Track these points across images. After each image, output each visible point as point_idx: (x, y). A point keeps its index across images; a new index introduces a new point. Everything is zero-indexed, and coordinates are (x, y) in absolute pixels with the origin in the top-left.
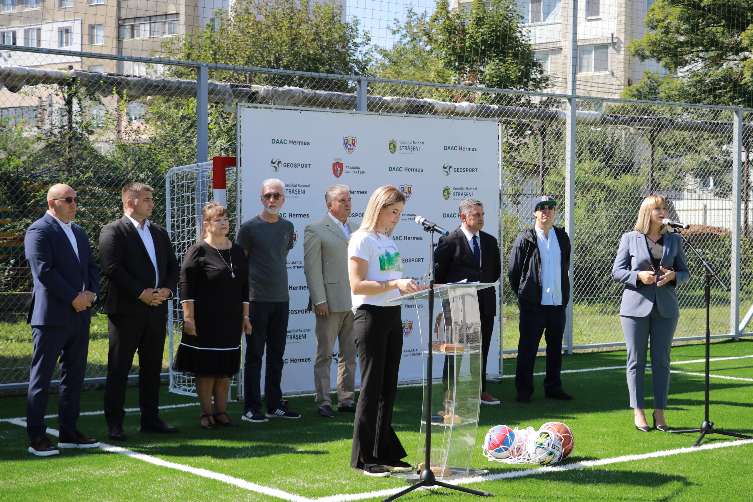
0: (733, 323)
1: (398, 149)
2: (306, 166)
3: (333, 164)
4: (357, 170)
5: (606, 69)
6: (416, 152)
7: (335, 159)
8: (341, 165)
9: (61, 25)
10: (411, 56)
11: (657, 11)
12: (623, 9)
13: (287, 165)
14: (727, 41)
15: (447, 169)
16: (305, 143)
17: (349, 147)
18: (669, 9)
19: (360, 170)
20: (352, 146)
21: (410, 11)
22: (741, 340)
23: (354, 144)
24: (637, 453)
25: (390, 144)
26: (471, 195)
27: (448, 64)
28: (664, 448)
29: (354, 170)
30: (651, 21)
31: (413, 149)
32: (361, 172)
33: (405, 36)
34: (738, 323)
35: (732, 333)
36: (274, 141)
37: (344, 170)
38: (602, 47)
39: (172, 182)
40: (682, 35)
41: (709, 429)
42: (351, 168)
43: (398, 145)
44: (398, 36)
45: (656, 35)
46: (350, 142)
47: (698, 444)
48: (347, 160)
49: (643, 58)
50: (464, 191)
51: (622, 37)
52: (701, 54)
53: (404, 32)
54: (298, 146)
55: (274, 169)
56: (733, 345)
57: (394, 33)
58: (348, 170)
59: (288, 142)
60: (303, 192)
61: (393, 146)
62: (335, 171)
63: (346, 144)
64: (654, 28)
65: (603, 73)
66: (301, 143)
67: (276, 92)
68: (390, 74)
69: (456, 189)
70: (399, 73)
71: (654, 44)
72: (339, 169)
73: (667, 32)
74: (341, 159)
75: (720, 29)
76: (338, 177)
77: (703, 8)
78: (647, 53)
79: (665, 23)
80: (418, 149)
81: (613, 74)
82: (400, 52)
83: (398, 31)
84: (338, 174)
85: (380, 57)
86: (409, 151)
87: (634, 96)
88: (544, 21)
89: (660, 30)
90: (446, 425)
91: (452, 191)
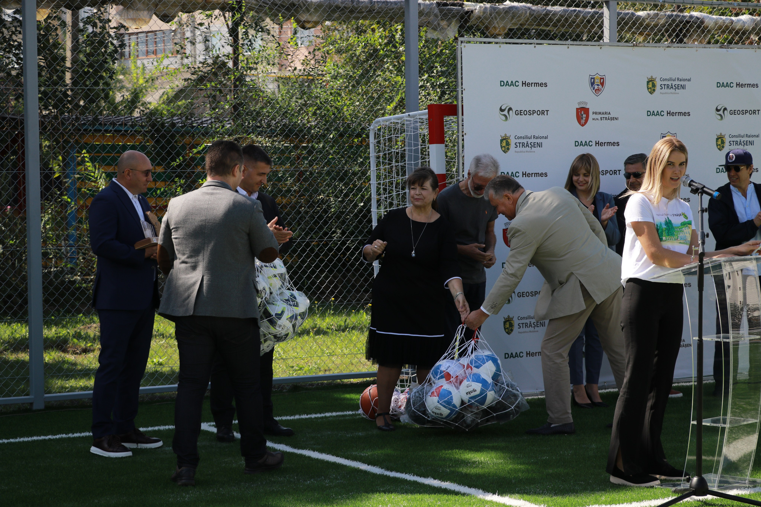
1: (658, 88)
2: (543, 112)
3: (577, 109)
4: (606, 116)
6: (681, 91)
7: (579, 103)
8: (586, 111)
13: (519, 113)
15: (721, 111)
16: (541, 85)
17: (596, 87)
19: (610, 116)
20: (600, 87)
23: (602, 84)
25: (648, 82)
26: (752, 143)
29: (603, 116)
31: (678, 87)
32: (613, 119)
36: (504, 84)
37: (591, 116)
39: (377, 136)
42: (600, 113)
43: (658, 83)
46: (597, 81)
48: (594, 104)
50: (742, 139)
54: (533, 88)
55: (504, 118)
58: (595, 116)
59: (520, 84)
60: (540, 145)
61: (651, 86)
62: (579, 119)
63: (592, 84)
66: (536, 84)
69: (733, 136)
72: (585, 116)
74: (586, 103)
76: (583, 125)
80: (683, 87)
84: (583, 121)
86: (672, 91)
90: (720, 425)
91: (727, 140)
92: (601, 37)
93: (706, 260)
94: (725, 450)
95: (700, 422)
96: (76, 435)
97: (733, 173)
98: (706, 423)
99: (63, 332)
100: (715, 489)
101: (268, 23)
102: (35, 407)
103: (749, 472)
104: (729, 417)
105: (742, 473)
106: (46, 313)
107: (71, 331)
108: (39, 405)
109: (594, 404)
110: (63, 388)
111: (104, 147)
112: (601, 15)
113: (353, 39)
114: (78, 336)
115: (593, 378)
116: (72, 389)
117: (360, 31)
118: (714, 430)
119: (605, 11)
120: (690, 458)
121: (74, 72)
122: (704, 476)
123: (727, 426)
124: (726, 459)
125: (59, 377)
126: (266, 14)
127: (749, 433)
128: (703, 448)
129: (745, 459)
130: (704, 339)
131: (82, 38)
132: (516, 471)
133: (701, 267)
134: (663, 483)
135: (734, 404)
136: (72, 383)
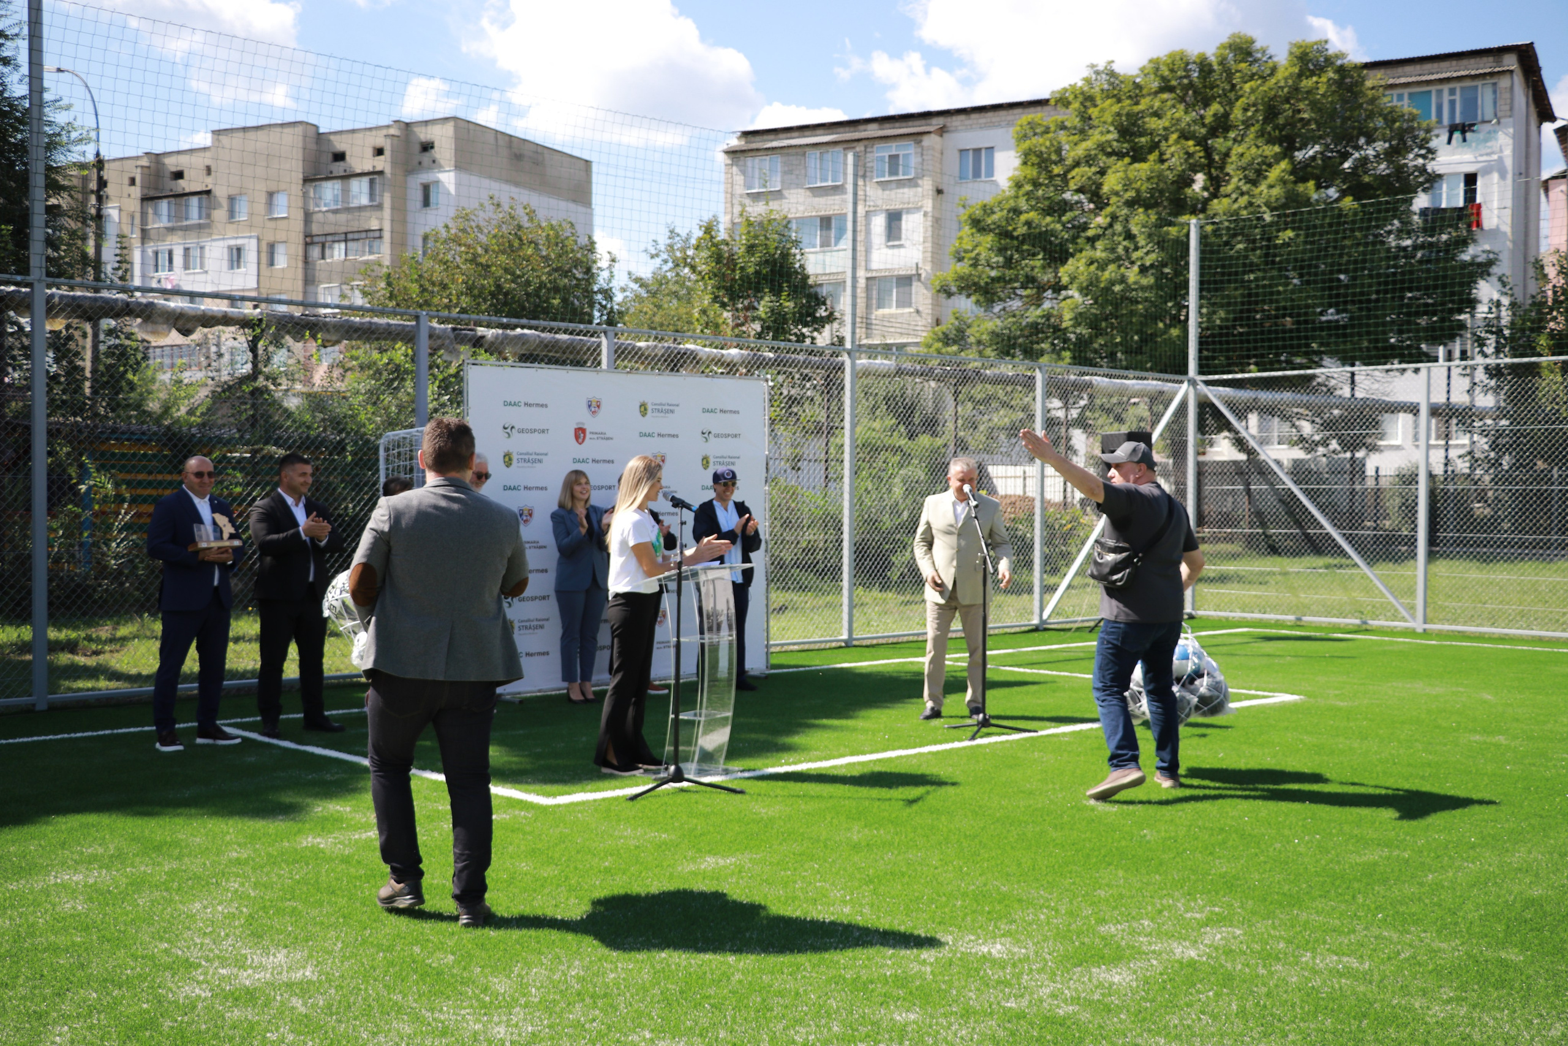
0: (1037, 610)
1: (649, 411)
2: (543, 431)
3: (575, 429)
4: (603, 436)
5: (910, 305)
6: (670, 415)
7: (577, 424)
8: (583, 431)
9: (232, 242)
10: (675, 288)
11: (966, 240)
12: (929, 233)
13: (521, 431)
14: (1047, 277)
15: (706, 434)
16: (542, 406)
17: (593, 409)
18: (979, 238)
19: (606, 436)
20: (597, 409)
21: (672, 232)
22: (1046, 630)
23: (599, 407)
24: (907, 748)
25: (641, 406)
27: (716, 299)
28: (935, 743)
29: (599, 436)
30: (958, 252)
31: (667, 411)
32: (608, 439)
33: (665, 261)
34: (1042, 610)
35: (1036, 621)
36: (507, 404)
37: (588, 436)
38: (905, 281)
40: (993, 268)
41: (985, 723)
42: (596, 433)
43: (650, 407)
44: (658, 261)
45: (964, 268)
46: (594, 404)
47: (973, 738)
48: (591, 424)
49: (949, 294)
51: (928, 267)
52: (1019, 292)
53: (665, 256)
54: (534, 409)
55: (507, 435)
56: (1036, 634)
57: (652, 257)
58: (592, 436)
59: (523, 404)
60: (540, 461)
61: (643, 409)
62: (577, 437)
63: (590, 406)
64: (960, 259)
65: (907, 310)
66: (537, 405)
67: (506, 337)
68: (648, 307)
69: (718, 457)
70: (659, 307)
71: (961, 278)
72: (582, 435)
73: (975, 264)
74: (584, 424)
75: (1038, 263)
76: (580, 444)
77: (1017, 238)
78: (954, 289)
79: (973, 255)
80: (672, 412)
81: (918, 312)
82: (660, 281)
83: (657, 255)
84: (580, 440)
85: (635, 286)
86: (662, 414)
87: (939, 340)
88: (836, 245)
89: (967, 262)
90: (697, 719)
91: (711, 460)
92: (599, 364)
93: (684, 568)
94: (701, 742)
95: (677, 716)
96: (79, 735)
97: (721, 488)
98: (683, 717)
99: (73, 635)
100: (691, 777)
101: (288, 340)
102: (38, 708)
103: (722, 760)
104: (704, 711)
105: (717, 762)
106: (51, 616)
107: (83, 635)
108: (42, 706)
109: (587, 701)
110: (70, 689)
111: (123, 455)
112: (599, 345)
113: (376, 355)
114: (89, 639)
115: (586, 676)
116: (79, 690)
117: (382, 351)
118: (691, 723)
119: (604, 341)
120: (669, 749)
121: (94, 380)
122: (682, 765)
123: (703, 719)
124: (702, 749)
125: (68, 678)
126: (288, 332)
127: (724, 726)
128: (680, 738)
129: (719, 749)
130: (682, 640)
131: (102, 348)
132: (510, 763)
133: (679, 574)
134: (646, 771)
135: (709, 699)
136: (81, 684)
